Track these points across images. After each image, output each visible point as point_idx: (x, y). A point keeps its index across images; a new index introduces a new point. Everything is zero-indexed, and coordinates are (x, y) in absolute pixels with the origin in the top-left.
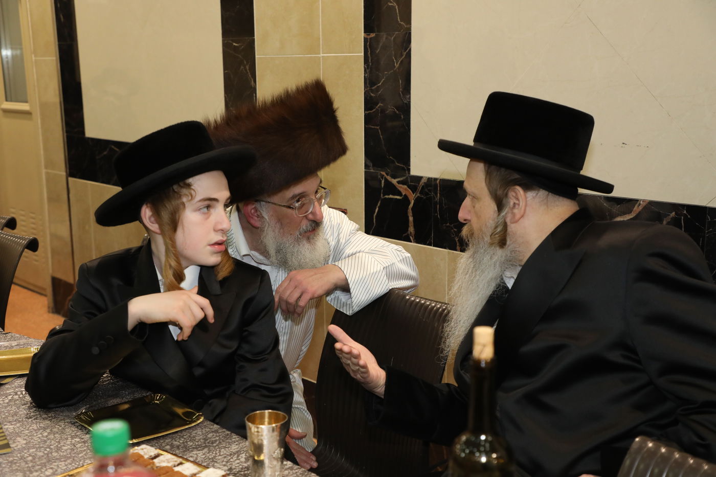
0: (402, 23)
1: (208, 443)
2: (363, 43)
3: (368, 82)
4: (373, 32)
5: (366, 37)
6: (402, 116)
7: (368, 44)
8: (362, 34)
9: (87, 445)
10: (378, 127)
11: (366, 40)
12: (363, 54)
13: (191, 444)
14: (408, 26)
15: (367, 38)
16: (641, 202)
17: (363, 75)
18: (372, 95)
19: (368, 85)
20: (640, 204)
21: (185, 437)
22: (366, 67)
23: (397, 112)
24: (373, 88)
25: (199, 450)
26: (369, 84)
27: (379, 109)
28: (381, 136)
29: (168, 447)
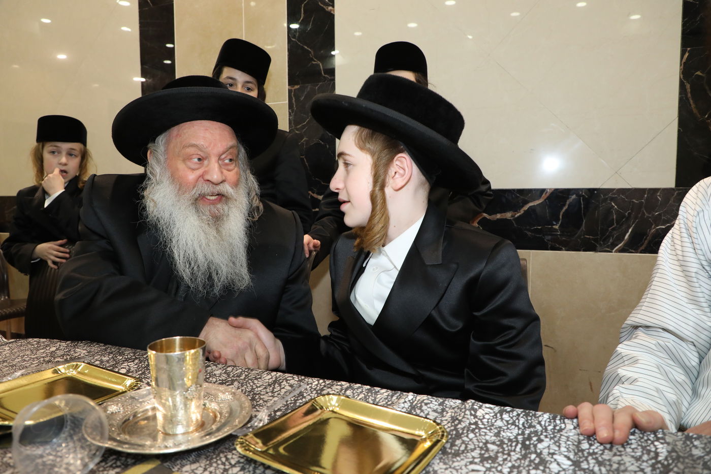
0: (326, 76)
1: (138, 355)
2: (287, 93)
3: (293, 122)
4: (297, 84)
5: (290, 88)
6: (328, 146)
7: (293, 93)
8: (287, 87)
9: (14, 368)
10: (303, 157)
11: (290, 91)
12: (287, 102)
13: (121, 358)
14: (332, 78)
15: (291, 90)
16: (548, 191)
17: (288, 118)
18: (297, 132)
19: (292, 124)
20: (547, 192)
21: (114, 353)
22: (291, 111)
23: (323, 143)
24: (298, 127)
25: (130, 362)
26: (294, 124)
27: (305, 143)
28: (307, 164)
29: (97, 363)
